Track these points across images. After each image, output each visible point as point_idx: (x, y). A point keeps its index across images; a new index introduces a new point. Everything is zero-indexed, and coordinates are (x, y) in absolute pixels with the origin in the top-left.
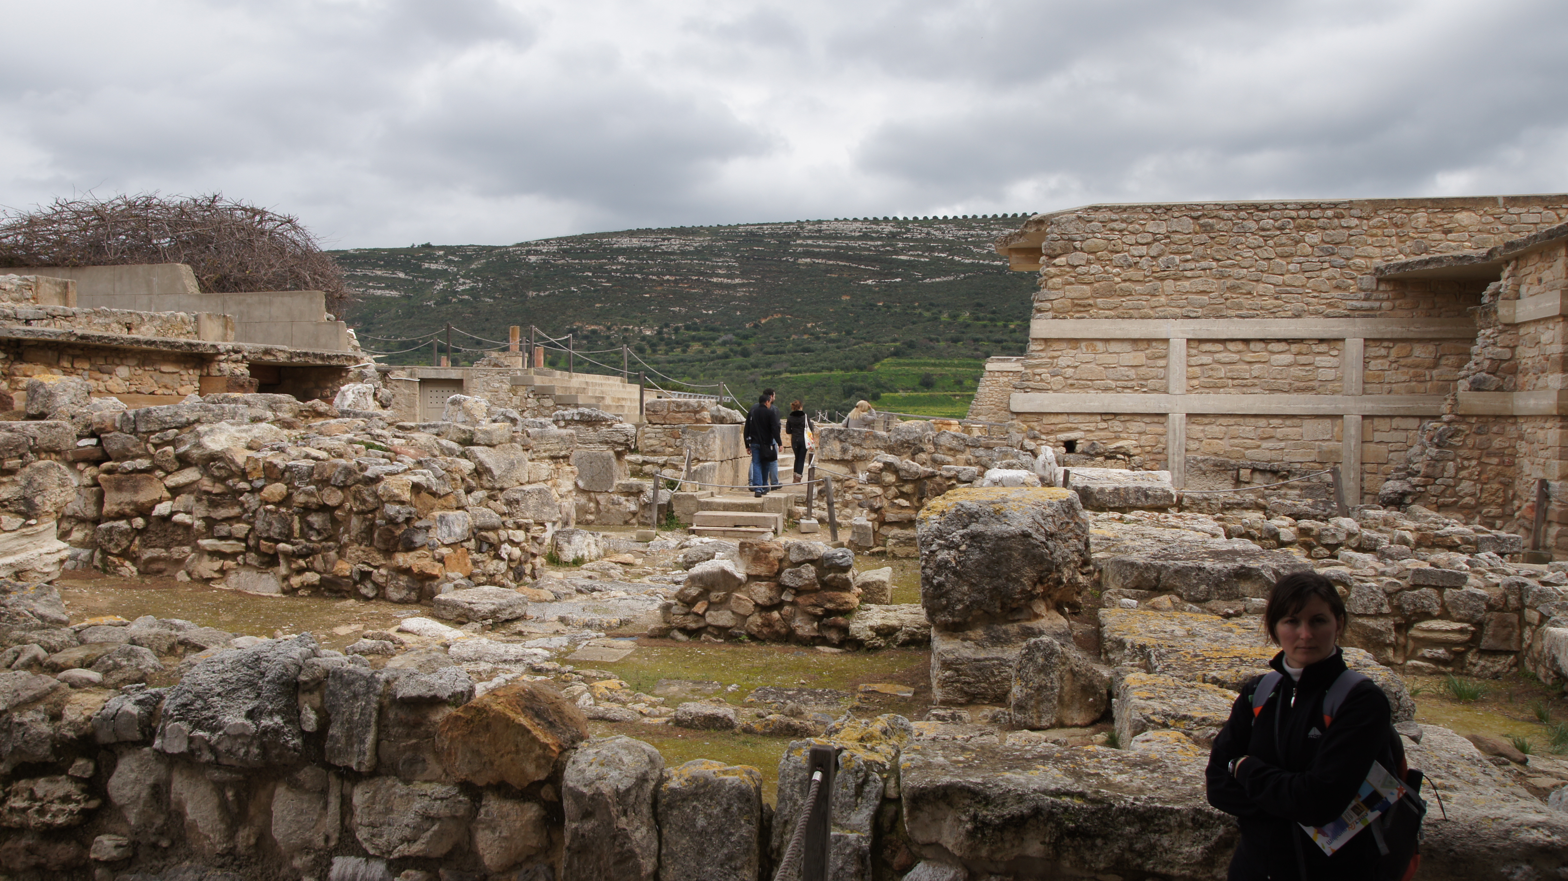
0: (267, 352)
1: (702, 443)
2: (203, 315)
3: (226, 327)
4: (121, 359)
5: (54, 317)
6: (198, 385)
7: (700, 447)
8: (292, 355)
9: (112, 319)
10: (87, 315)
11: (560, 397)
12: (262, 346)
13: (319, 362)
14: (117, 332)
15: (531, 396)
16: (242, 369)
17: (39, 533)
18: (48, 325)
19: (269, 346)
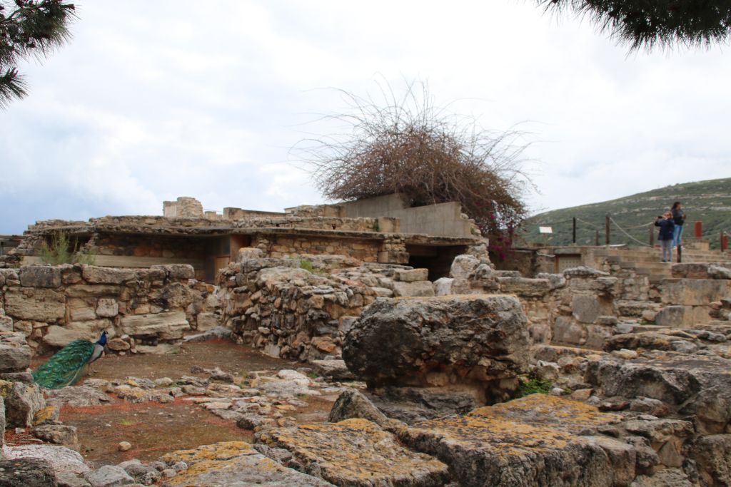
0: (415, 237)
1: (674, 292)
2: (380, 218)
3: (394, 224)
4: (329, 243)
5: (291, 222)
6: (375, 256)
7: (672, 295)
8: (430, 239)
9: (324, 222)
10: (310, 220)
11: (624, 263)
12: (413, 234)
13: (448, 243)
14: (327, 229)
15: (606, 263)
16: (400, 249)
17: (168, 316)
18: (288, 226)
19: (416, 234)
